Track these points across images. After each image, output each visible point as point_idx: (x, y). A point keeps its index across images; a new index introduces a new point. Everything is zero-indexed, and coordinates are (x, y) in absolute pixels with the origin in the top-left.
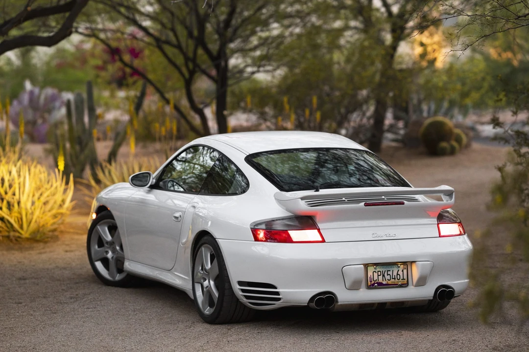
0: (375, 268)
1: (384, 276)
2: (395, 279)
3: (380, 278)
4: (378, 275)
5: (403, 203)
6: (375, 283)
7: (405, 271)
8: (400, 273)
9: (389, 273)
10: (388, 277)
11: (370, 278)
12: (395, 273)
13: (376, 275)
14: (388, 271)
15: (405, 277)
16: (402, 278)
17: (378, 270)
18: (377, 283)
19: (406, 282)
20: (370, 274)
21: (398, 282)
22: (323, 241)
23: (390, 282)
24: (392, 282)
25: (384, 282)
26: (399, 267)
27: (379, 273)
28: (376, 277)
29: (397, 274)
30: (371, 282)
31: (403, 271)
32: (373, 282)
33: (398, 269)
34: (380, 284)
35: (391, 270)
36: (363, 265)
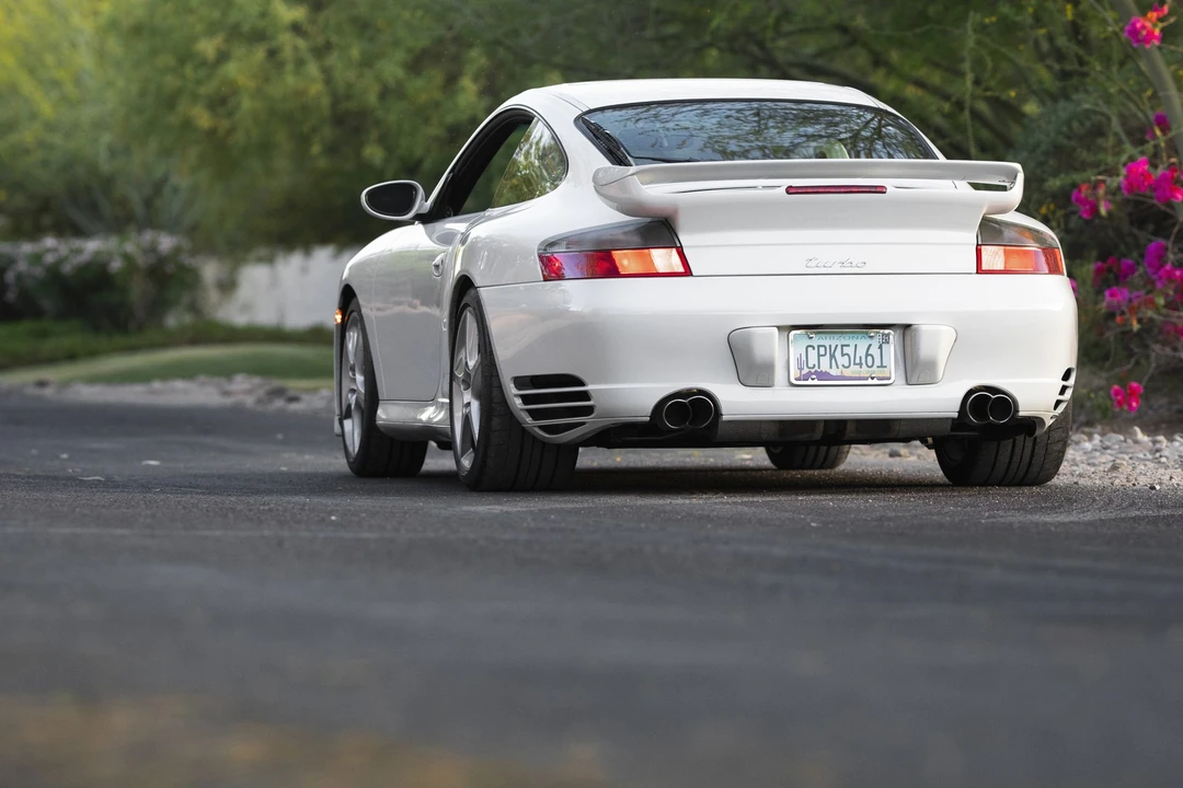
0: (811, 337)
1: (832, 356)
2: (861, 364)
3: (825, 361)
4: (819, 356)
5: (882, 191)
6: (809, 373)
7: (887, 347)
8: (875, 351)
9: (846, 350)
10: (842, 361)
11: (800, 360)
12: (861, 352)
13: (813, 354)
14: (842, 346)
15: (887, 361)
16: (878, 362)
17: (820, 342)
18: (816, 373)
19: (887, 374)
20: (799, 351)
21: (868, 372)
22: (688, 272)
23: (847, 373)
24: (854, 373)
25: (834, 372)
26: (871, 337)
27: (822, 349)
28: (813, 360)
29: (867, 355)
30: (801, 369)
31: (880, 347)
32: (806, 371)
33: (868, 341)
34: (822, 375)
35: (852, 343)
36: (778, 327)
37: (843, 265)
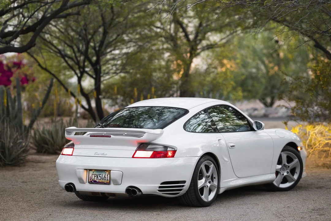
0: (93, 172)
1: (97, 177)
2: (103, 179)
3: (96, 178)
5: (110, 137)
6: (92, 181)
7: (109, 175)
8: (106, 176)
9: (100, 176)
10: (99, 178)
11: (90, 177)
12: (103, 176)
13: (93, 176)
14: (100, 174)
15: (109, 179)
16: (107, 179)
17: (95, 173)
18: (94, 181)
19: (108, 182)
20: (90, 175)
21: (104, 181)
23: (100, 181)
24: (101, 181)
25: (97, 181)
26: (106, 173)
27: (95, 175)
28: (93, 178)
29: (105, 177)
30: (91, 180)
31: (107, 175)
32: (92, 180)
35: (102, 174)
36: (85, 169)
37: (102, 154)
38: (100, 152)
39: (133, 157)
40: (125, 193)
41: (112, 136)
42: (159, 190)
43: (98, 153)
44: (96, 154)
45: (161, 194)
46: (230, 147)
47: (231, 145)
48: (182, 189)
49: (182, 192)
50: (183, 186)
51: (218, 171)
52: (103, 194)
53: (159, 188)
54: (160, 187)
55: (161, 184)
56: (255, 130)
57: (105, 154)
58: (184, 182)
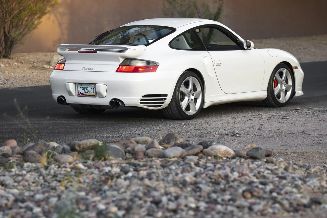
0: (81, 86)
1: (85, 90)
2: (90, 92)
3: (83, 91)
4: (82, 90)
5: (96, 52)
6: (80, 94)
8: (92, 89)
9: (87, 89)
10: (87, 91)
11: (79, 90)
12: (90, 90)
13: (81, 89)
15: (95, 92)
16: (93, 92)
17: (83, 87)
20: (79, 88)
21: (91, 94)
23: (87, 94)
25: (85, 94)
28: (81, 91)
29: (91, 90)
30: (79, 93)
31: (94, 88)
32: (80, 93)
33: (92, 87)
34: (83, 94)
35: (89, 87)
36: (74, 83)
37: (89, 69)
38: (87, 67)
39: (117, 71)
40: (109, 105)
41: (98, 52)
42: (141, 103)
43: (86, 68)
44: (84, 68)
45: (143, 106)
46: (216, 64)
47: (217, 62)
48: (164, 102)
49: (164, 105)
50: (165, 99)
51: (202, 87)
52: (91, 106)
53: (140, 101)
54: (142, 100)
55: (142, 97)
56: (245, 49)
57: (91, 69)
58: (166, 95)
